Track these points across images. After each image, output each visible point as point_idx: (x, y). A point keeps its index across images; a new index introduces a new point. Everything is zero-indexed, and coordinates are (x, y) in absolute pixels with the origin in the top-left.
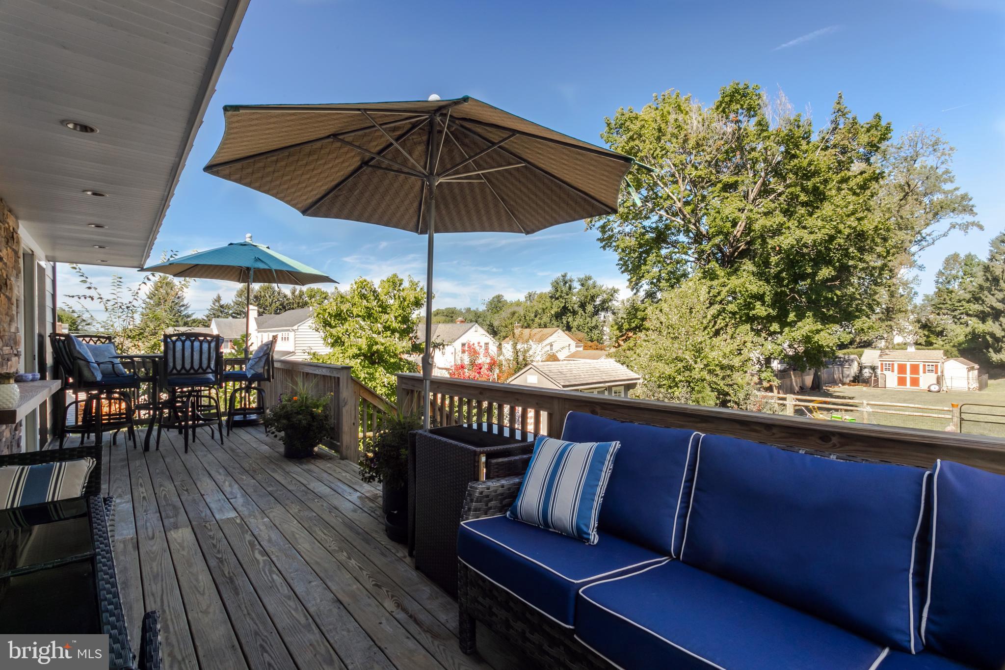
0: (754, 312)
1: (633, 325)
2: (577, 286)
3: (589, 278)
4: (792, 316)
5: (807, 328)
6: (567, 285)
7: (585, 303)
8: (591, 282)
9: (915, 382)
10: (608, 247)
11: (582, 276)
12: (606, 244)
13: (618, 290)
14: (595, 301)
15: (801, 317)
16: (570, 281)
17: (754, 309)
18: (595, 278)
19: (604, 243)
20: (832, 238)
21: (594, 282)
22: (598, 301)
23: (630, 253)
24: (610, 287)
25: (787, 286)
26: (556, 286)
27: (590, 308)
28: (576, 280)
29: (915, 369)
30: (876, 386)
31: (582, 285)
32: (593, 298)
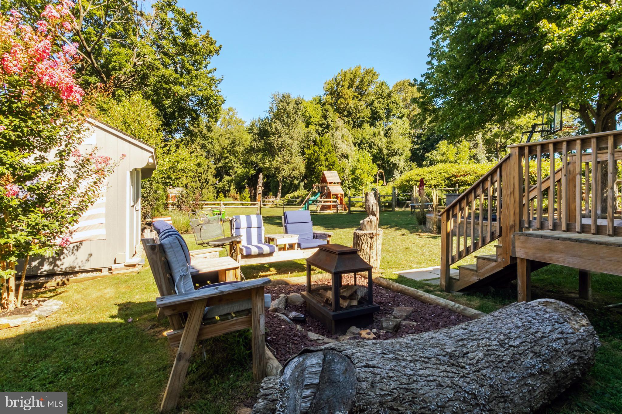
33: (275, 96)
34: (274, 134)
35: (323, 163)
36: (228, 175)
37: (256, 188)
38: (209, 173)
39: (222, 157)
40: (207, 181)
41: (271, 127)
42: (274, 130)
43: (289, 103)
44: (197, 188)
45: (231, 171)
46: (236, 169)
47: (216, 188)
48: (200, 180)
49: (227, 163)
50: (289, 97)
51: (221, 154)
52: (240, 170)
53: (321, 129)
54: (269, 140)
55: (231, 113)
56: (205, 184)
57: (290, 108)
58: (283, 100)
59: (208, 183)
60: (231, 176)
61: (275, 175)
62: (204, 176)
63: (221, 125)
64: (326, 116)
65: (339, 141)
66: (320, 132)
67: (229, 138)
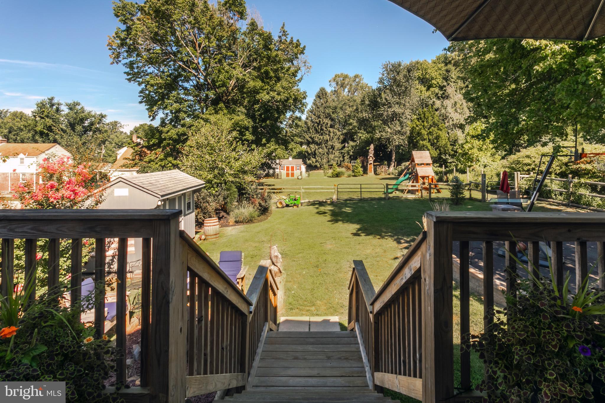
0: (245, 137)
1: (151, 143)
2: (65, 110)
3: (78, 104)
4: (264, 141)
5: (272, 147)
6: (55, 107)
7: (74, 124)
8: (78, 107)
9: (293, 175)
10: (133, 81)
11: (70, 101)
12: (131, 78)
13: (105, 116)
14: (84, 123)
15: (268, 141)
16: (58, 104)
17: (245, 135)
18: (83, 104)
19: (130, 77)
20: (288, 99)
21: (82, 108)
22: (87, 123)
23: (157, 89)
24: (98, 113)
25: (258, 123)
26: (41, 106)
27: (79, 128)
28: (64, 104)
29: (293, 168)
30: (278, 178)
31: (71, 109)
32: (82, 120)
33: (386, 67)
34: (384, 105)
35: (426, 137)
36: (353, 140)
37: (367, 159)
38: (335, 140)
39: (347, 124)
40: (333, 147)
41: (381, 98)
42: (384, 101)
43: (399, 71)
44: (324, 154)
45: (355, 137)
46: (360, 135)
47: (342, 153)
48: (326, 147)
49: (351, 129)
50: (400, 65)
51: (346, 121)
52: (364, 136)
53: (442, 92)
54: (379, 111)
55: (357, 80)
56: (331, 150)
57: (400, 77)
58: (393, 69)
59: (333, 149)
60: (356, 141)
61: (386, 145)
62: (330, 143)
63: (349, 92)
64: (448, 77)
65: (449, 109)
66: (439, 95)
67: (352, 106)
